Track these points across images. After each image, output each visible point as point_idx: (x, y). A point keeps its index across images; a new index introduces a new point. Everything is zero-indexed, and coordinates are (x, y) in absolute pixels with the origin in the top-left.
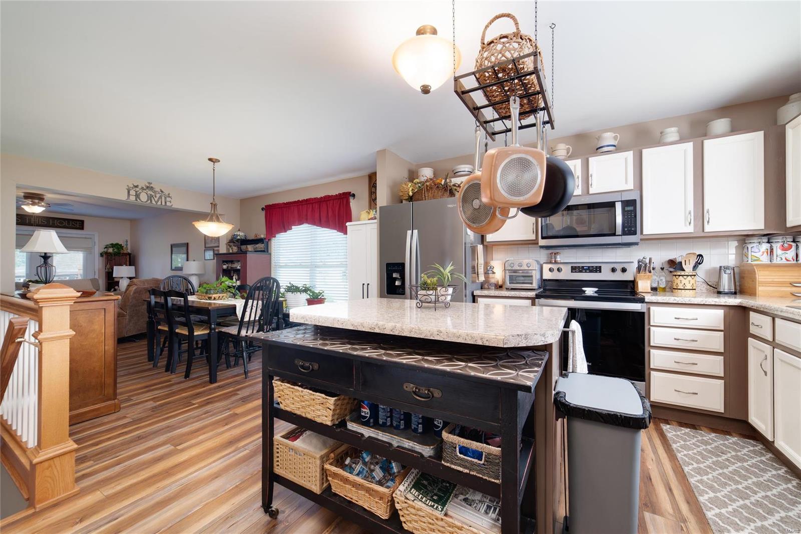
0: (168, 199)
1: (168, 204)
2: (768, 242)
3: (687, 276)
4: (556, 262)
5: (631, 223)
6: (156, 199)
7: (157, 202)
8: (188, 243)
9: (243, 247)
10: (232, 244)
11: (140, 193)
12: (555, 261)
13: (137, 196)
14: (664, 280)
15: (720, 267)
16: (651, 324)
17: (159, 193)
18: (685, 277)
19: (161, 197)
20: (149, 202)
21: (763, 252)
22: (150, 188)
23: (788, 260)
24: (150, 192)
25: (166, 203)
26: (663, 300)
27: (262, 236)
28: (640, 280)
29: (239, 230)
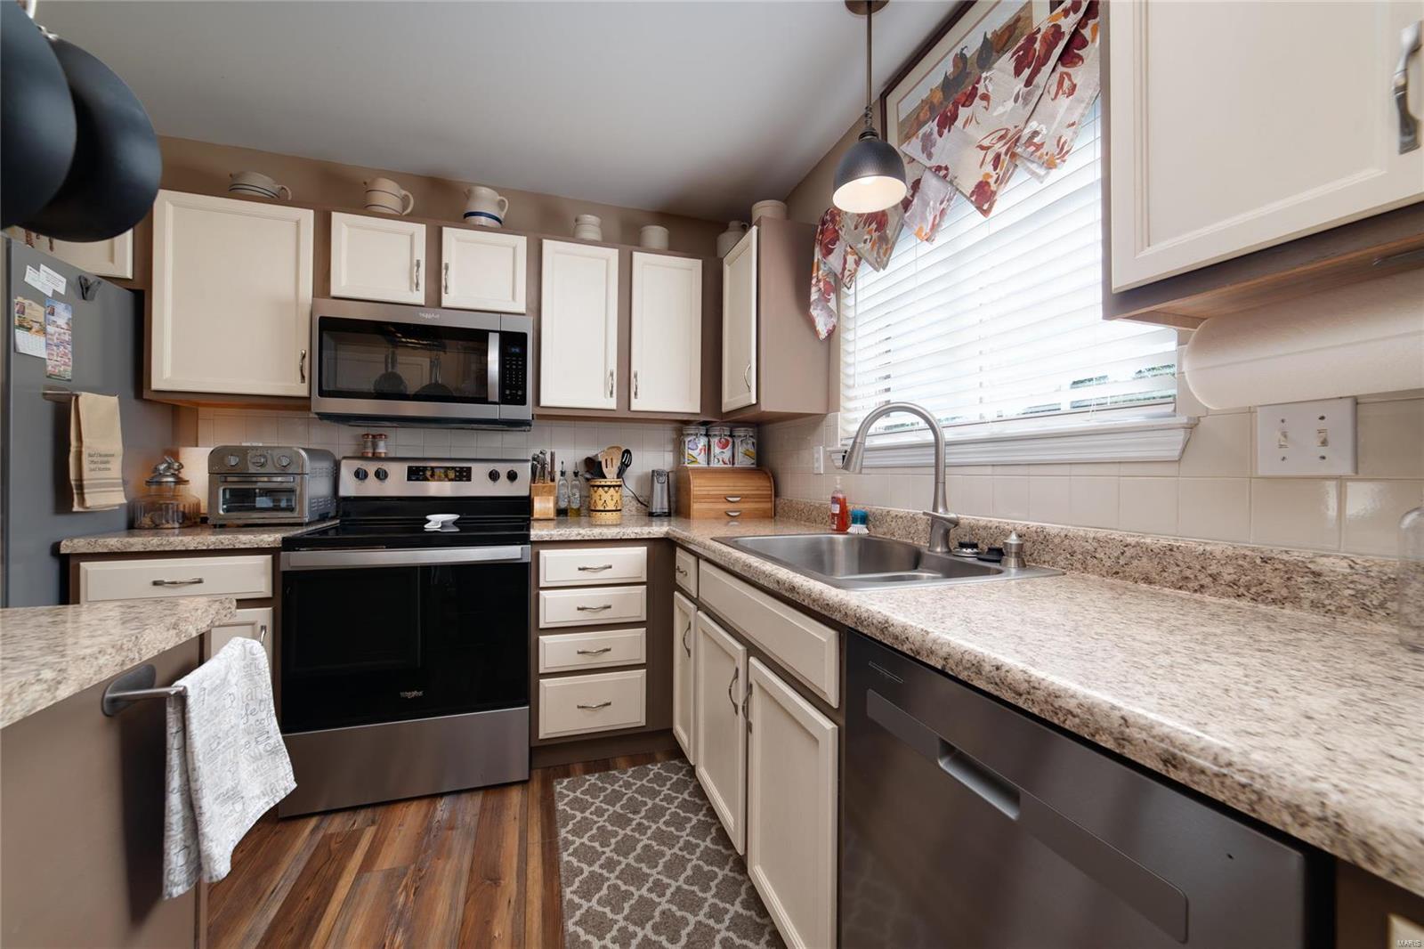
2: (707, 435)
3: (609, 486)
4: (376, 457)
5: (517, 381)
12: (374, 454)
14: (577, 495)
15: (653, 471)
16: (541, 585)
18: (606, 489)
21: (701, 450)
23: (725, 463)
26: (561, 535)
28: (537, 495)
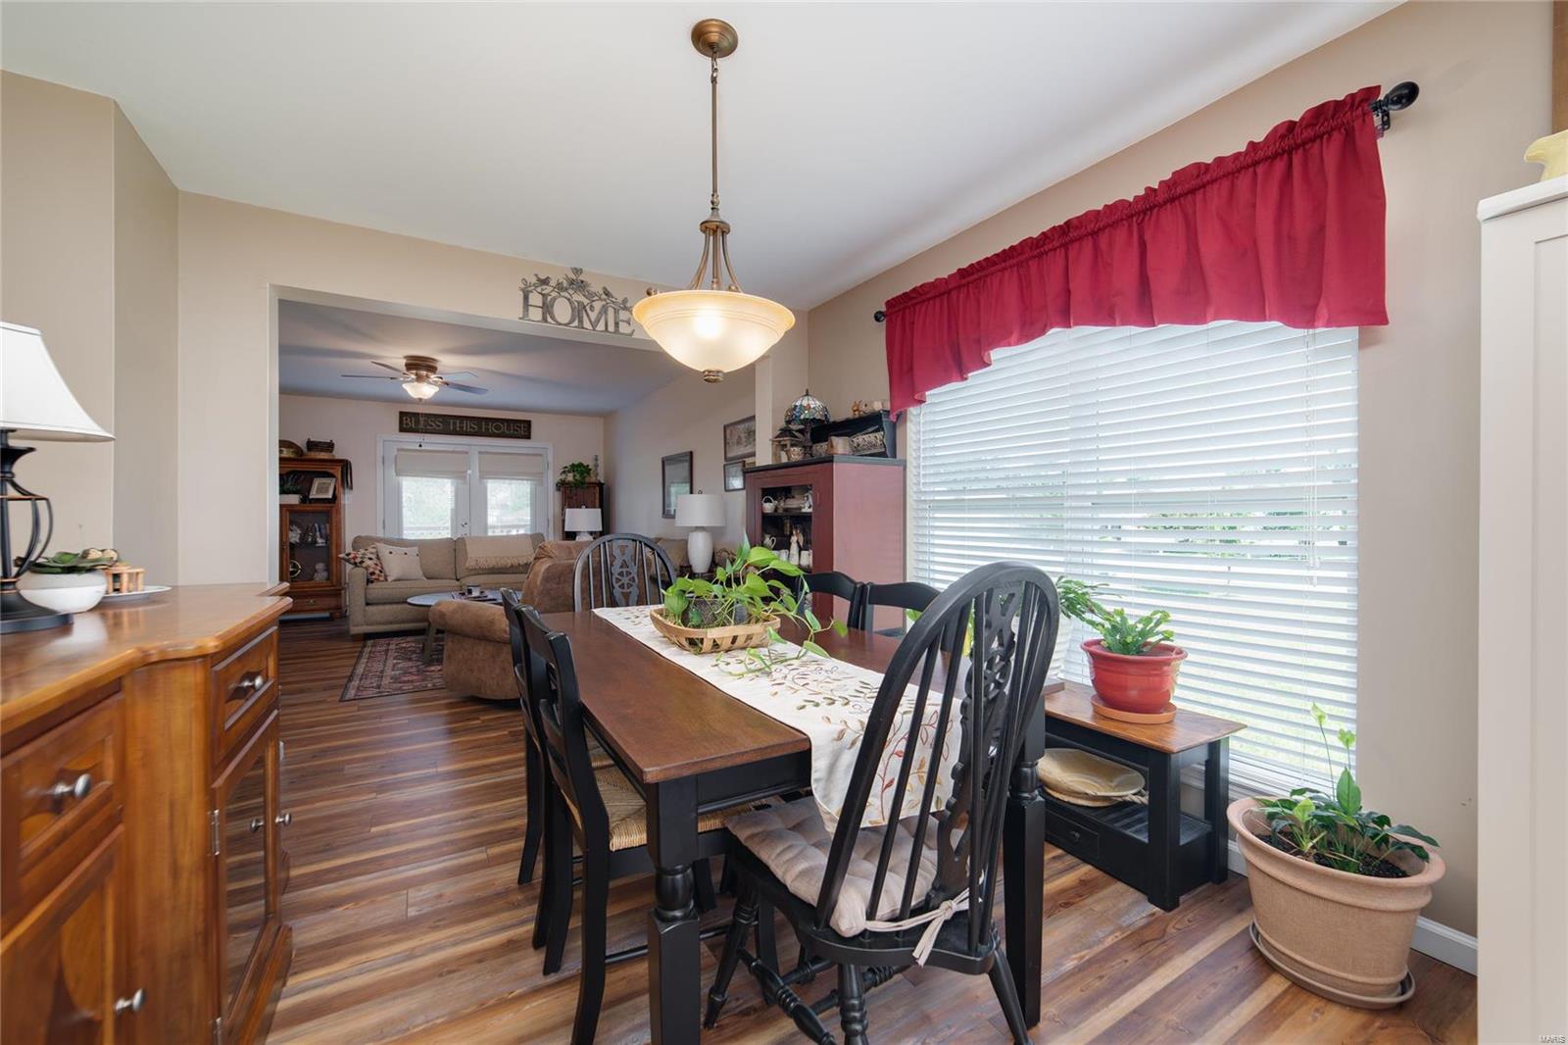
0: (623, 315)
1: (624, 328)
6: (593, 316)
7: (594, 325)
8: (691, 453)
9: (821, 448)
10: (787, 440)
11: (554, 299)
13: (547, 308)
17: (600, 299)
19: (604, 310)
20: (576, 323)
22: (577, 284)
24: (578, 297)
25: (617, 324)
27: (877, 406)
29: (807, 395)
